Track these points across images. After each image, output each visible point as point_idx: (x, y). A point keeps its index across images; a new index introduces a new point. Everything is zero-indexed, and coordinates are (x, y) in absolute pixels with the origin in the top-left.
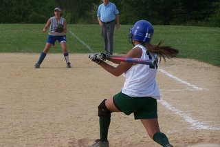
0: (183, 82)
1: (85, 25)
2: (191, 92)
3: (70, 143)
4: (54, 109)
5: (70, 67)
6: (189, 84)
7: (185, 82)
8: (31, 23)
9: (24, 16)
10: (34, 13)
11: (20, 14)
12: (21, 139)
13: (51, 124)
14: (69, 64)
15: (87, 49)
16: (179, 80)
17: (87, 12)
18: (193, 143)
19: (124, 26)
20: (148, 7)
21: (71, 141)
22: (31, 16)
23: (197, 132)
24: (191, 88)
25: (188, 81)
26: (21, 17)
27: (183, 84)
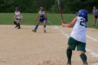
0: (90, 37)
1: (49, 14)
2: (93, 42)
3: (43, 62)
4: (36, 48)
5: (46, 32)
6: (92, 38)
7: (90, 38)
8: (26, 13)
9: (23, 10)
10: (28, 9)
11: (22, 9)
12: (23, 60)
13: (35, 54)
14: (45, 31)
15: (50, 24)
16: (88, 37)
17: (49, 8)
18: (94, 63)
19: (65, 14)
20: (75, 7)
21: (44, 61)
22: (27, 10)
23: (95, 58)
24: (93, 40)
25: (92, 37)
26: (22, 10)
27: (89, 38)
